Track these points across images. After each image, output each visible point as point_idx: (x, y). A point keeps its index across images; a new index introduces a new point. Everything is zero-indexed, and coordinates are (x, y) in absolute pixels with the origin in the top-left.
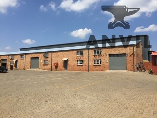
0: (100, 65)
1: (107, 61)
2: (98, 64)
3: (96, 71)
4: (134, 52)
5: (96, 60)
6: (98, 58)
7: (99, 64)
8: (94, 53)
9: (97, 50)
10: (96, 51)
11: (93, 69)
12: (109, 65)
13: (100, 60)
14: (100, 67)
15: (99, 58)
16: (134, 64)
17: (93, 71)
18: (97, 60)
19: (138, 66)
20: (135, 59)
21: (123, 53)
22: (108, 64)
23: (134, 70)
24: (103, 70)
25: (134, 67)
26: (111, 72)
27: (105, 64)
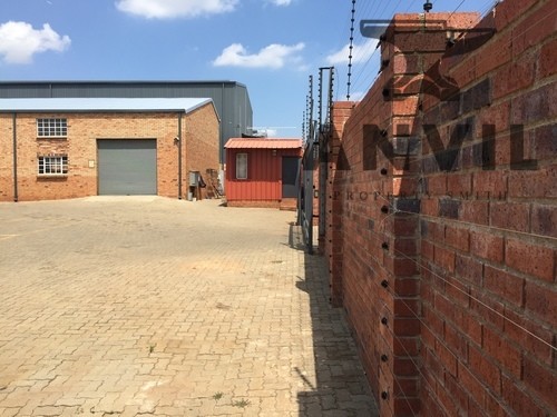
0: (64, 179)
1: (92, 164)
2: (56, 174)
3: (48, 198)
4: (180, 136)
5: (47, 160)
6: (54, 150)
7: (61, 174)
8: (40, 130)
9: (52, 120)
10: (46, 125)
11: (37, 194)
12: (98, 178)
13: (65, 158)
14: (64, 183)
15: (59, 152)
16: (180, 174)
17: (37, 199)
18: (53, 159)
19: (192, 182)
20: (183, 160)
21: (145, 137)
22: (94, 173)
23: (180, 194)
24: (74, 196)
25: (180, 186)
26: (103, 203)
27: (84, 174)
